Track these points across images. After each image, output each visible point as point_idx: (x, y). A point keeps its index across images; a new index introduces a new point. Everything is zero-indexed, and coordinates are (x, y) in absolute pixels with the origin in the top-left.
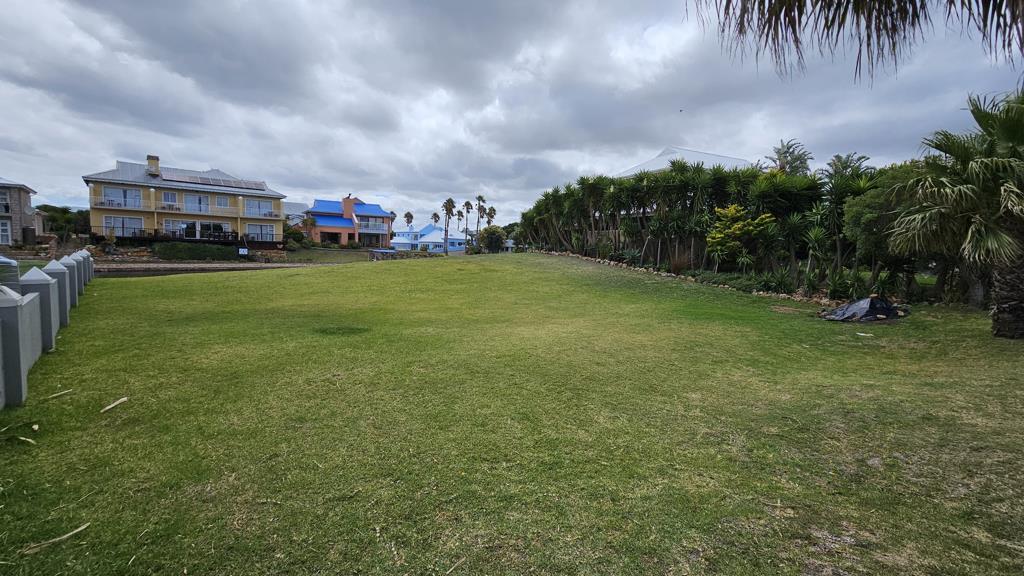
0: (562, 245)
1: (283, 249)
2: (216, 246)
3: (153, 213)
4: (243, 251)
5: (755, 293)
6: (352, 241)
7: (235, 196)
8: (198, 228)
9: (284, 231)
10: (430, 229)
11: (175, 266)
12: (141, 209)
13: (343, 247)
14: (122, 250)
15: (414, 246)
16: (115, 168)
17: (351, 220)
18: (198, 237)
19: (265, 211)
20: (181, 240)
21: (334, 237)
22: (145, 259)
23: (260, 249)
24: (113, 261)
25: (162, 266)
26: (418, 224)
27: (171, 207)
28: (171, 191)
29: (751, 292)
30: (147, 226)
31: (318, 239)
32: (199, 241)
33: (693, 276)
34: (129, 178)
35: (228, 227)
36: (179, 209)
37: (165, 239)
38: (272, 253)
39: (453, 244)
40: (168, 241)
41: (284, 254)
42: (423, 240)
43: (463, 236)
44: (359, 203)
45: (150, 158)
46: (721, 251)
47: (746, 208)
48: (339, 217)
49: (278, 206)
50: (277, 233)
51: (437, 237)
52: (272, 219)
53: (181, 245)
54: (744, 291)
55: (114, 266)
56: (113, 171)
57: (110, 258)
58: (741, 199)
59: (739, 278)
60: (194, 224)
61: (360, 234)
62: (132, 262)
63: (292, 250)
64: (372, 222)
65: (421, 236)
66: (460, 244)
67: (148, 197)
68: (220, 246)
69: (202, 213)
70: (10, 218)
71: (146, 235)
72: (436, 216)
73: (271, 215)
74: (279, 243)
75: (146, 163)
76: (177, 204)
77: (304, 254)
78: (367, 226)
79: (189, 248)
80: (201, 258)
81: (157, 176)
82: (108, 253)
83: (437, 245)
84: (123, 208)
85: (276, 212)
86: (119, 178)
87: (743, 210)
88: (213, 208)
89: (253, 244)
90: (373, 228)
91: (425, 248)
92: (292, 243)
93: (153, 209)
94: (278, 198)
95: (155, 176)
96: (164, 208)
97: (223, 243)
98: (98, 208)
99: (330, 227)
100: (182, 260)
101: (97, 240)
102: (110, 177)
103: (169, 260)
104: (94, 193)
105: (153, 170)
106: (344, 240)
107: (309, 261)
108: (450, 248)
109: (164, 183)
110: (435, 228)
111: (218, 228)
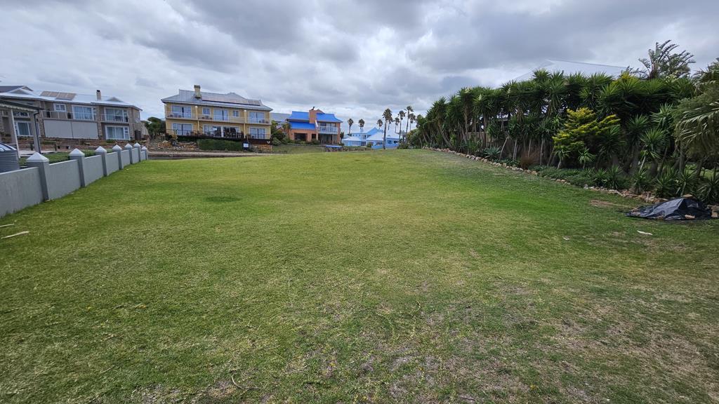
0: (445, 143)
1: (271, 144)
2: (230, 142)
3: (197, 121)
4: (246, 145)
5: (586, 188)
6: (314, 139)
7: (243, 109)
8: (222, 130)
9: (272, 133)
10: (375, 131)
11: (207, 154)
12: (191, 119)
13: (308, 143)
14: (181, 144)
15: (363, 143)
16: (178, 94)
17: (314, 125)
18: (223, 136)
19: (260, 119)
20: (212, 138)
21: (302, 137)
22: (192, 149)
23: (256, 144)
24: (176, 150)
25: (200, 153)
26: (367, 128)
27: (207, 117)
28: (207, 107)
29: (582, 187)
30: (194, 129)
31: (292, 138)
32: (223, 139)
33: (537, 171)
34: (184, 99)
35: (239, 130)
36: (211, 119)
37: (203, 137)
38: (263, 147)
39: (390, 142)
40: (203, 138)
41: (271, 147)
42: (369, 139)
43: (397, 137)
44: (320, 113)
45: (195, 87)
46: (565, 149)
47: (595, 111)
48: (306, 123)
49: (268, 116)
50: (267, 134)
51: (378, 137)
52: (263, 125)
53: (211, 141)
54: (577, 185)
55: (176, 153)
56: (177, 96)
57: (174, 148)
58: (591, 102)
59: (576, 174)
60: (219, 129)
61: (319, 135)
62: (186, 151)
63: (276, 145)
64: (328, 126)
65: (369, 136)
66: (395, 142)
67: (194, 111)
68: (233, 142)
69: (224, 121)
70: (128, 125)
71: (194, 135)
72: (380, 122)
73: (263, 122)
74: (268, 140)
75: (194, 90)
76: (210, 116)
77: (283, 148)
78: (324, 129)
79: (216, 143)
80: (222, 149)
81: (199, 98)
82: (174, 145)
83: (379, 143)
84: (182, 118)
85: (266, 119)
86: (179, 100)
87: (592, 113)
88: (230, 118)
89: (252, 141)
90: (329, 130)
91: (370, 145)
92: (276, 141)
93: (197, 119)
94: (268, 111)
95: (198, 98)
96: (203, 118)
97: (234, 140)
98: (170, 118)
99: (301, 130)
100: (211, 150)
101: (169, 137)
102: (174, 100)
103: (205, 149)
104: (167, 109)
105: (197, 94)
106: (309, 139)
107: (286, 152)
108: (387, 144)
109: (204, 102)
110: (378, 131)
111: (233, 130)
